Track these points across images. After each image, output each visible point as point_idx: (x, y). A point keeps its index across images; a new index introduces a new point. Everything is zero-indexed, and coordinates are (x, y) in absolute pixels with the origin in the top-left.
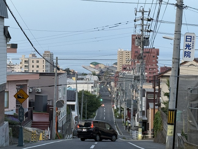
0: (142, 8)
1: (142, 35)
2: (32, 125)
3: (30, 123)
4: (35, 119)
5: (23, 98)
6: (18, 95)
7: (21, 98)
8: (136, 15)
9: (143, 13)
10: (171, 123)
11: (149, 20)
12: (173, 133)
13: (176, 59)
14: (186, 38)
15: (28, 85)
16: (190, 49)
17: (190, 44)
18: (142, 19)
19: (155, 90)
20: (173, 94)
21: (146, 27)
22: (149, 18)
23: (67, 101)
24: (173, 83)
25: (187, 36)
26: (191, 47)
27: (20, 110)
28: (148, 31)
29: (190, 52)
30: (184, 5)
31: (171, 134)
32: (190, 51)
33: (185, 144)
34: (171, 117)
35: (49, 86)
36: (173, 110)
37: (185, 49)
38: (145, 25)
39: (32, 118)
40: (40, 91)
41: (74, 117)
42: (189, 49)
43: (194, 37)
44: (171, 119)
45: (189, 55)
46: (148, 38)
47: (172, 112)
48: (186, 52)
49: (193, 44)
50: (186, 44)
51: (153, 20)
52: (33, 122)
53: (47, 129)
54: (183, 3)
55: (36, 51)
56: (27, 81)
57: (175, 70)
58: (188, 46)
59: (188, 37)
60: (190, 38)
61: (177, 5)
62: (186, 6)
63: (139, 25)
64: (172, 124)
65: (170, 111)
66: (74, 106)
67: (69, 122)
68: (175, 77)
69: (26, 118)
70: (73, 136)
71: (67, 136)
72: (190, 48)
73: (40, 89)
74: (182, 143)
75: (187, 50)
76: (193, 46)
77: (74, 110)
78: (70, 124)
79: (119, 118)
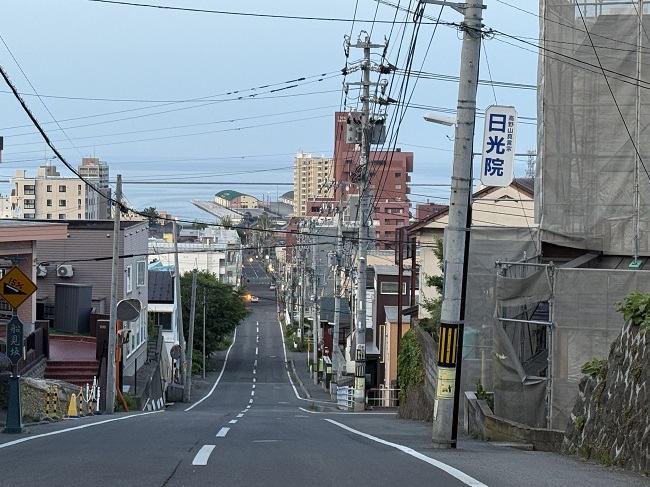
0: (364, 35)
1: (366, 113)
2: (47, 370)
3: (40, 368)
4: (55, 353)
5: (20, 293)
6: (5, 284)
7: (14, 292)
8: (347, 56)
9: (367, 50)
10: (448, 362)
11: (384, 70)
12: (453, 390)
13: (462, 180)
14: (491, 122)
15: (34, 257)
16: (501, 150)
17: (502, 139)
18: (365, 68)
19: (401, 269)
20: (453, 280)
21: (376, 92)
22: (385, 65)
23: (150, 302)
24: (455, 249)
25: (492, 115)
26: (505, 147)
27: (13, 329)
28: (382, 102)
29: (502, 161)
30: (483, 26)
31: (448, 393)
32: (500, 157)
33: (488, 421)
34: (449, 346)
35: (97, 260)
36: (453, 326)
37: (488, 152)
38: (374, 84)
39: (46, 352)
40: (70, 273)
41: (169, 348)
42: (498, 152)
43: (511, 118)
44: (449, 350)
45: (499, 169)
46: (382, 122)
47: (450, 330)
48: (490, 159)
49: (510, 136)
50: (490, 138)
51: (395, 69)
52: (49, 363)
53: (91, 383)
54: (482, 22)
55: (59, 156)
56: (32, 243)
57: (459, 212)
58: (495, 143)
59: (495, 119)
60: (502, 119)
61: (464, 27)
62: (491, 31)
63: (356, 84)
64: (450, 365)
65: (444, 329)
66: (169, 315)
67: (156, 364)
68: (460, 230)
69: (27, 350)
70: (167, 401)
71: (150, 403)
72: (501, 148)
73: (69, 267)
74: (478, 419)
75: (494, 155)
76: (509, 143)
77: (168, 327)
78: (158, 367)
79: (299, 350)
